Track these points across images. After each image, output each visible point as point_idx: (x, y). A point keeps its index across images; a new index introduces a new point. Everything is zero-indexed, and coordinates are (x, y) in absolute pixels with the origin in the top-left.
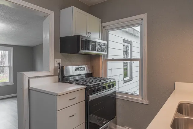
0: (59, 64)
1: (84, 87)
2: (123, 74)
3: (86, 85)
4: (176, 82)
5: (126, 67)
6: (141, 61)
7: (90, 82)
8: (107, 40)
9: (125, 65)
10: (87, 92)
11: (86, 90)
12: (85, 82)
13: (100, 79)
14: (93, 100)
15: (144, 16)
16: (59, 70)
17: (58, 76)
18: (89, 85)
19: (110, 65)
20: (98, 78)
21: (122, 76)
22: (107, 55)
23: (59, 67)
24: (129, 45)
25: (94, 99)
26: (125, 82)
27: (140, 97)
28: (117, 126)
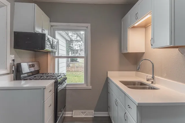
0: (13, 60)
4: (108, 72)
6: (86, 58)
15: (89, 25)
16: (13, 67)
17: (13, 74)
23: (13, 64)
27: (85, 85)
28: (66, 112)
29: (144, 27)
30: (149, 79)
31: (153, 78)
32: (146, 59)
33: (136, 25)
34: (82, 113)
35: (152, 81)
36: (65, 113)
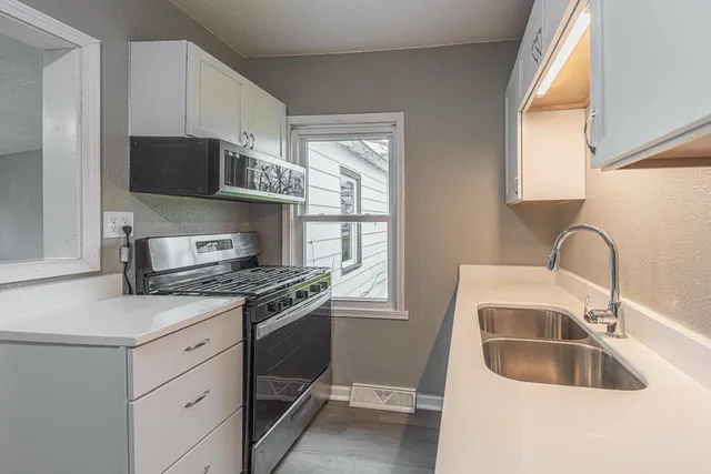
0: (127, 230)
1: (240, 300)
2: (340, 251)
3: (245, 294)
4: (461, 266)
5: (347, 233)
6: (392, 220)
7: (258, 284)
8: (303, 163)
9: (346, 230)
10: (248, 313)
11: (244, 310)
12: (239, 284)
13: (287, 271)
14: (270, 334)
15: (399, 117)
16: (125, 251)
17: (121, 275)
18: (258, 292)
19: (312, 230)
20: (278, 270)
21: (339, 257)
22: (304, 205)
23: (123, 242)
24: (354, 182)
25: (270, 331)
26: (345, 272)
27: (391, 305)
28: (334, 387)
29: (581, 105)
30: (596, 313)
31: (615, 307)
32: (583, 227)
33: (541, 91)
34: (380, 394)
35: (612, 321)
36: (330, 390)
